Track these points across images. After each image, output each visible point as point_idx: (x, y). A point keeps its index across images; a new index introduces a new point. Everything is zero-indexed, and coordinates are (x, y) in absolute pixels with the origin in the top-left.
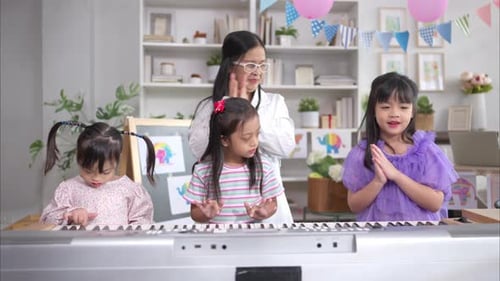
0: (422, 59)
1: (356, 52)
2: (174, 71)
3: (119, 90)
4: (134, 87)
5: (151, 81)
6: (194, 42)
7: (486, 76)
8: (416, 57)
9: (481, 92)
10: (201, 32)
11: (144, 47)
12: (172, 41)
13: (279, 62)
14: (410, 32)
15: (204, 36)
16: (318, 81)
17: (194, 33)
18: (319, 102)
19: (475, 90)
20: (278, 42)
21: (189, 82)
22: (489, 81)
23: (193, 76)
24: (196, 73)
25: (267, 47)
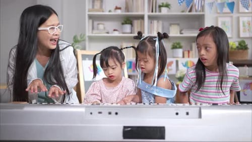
0: (241, 19)
1: (203, 16)
2: (104, 28)
3: (75, 37)
4: (82, 36)
5: (92, 33)
6: (115, 12)
8: (238, 19)
10: (118, 6)
11: (88, 15)
12: (103, 12)
13: (161, 22)
14: (235, 2)
15: (120, 8)
16: (182, 32)
17: (115, 7)
18: (183, 44)
20: (160, 11)
21: (112, 33)
23: (115, 30)
25: (154, 13)
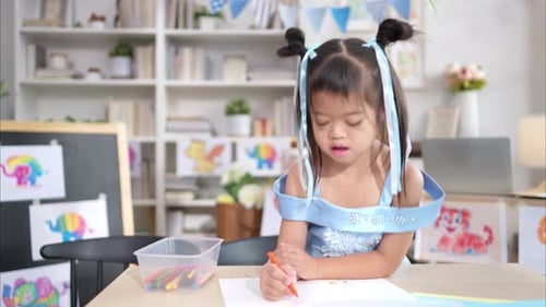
6: (90, 26)
7: (480, 68)
9: (469, 89)
10: (98, 14)
11: (23, 33)
13: (200, 53)
15: (103, 19)
16: (250, 75)
18: (253, 104)
19: (462, 88)
20: (197, 26)
21: (85, 78)
22: (480, 75)
23: (91, 70)
24: (95, 66)
25: (181, 32)
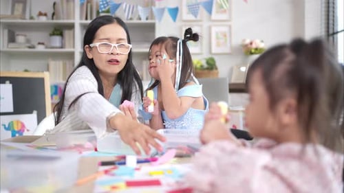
0: (214, 30)
6: (38, 19)
8: (210, 28)
10: (43, 12)
15: (45, 15)
22: (262, 46)
23: (39, 43)
